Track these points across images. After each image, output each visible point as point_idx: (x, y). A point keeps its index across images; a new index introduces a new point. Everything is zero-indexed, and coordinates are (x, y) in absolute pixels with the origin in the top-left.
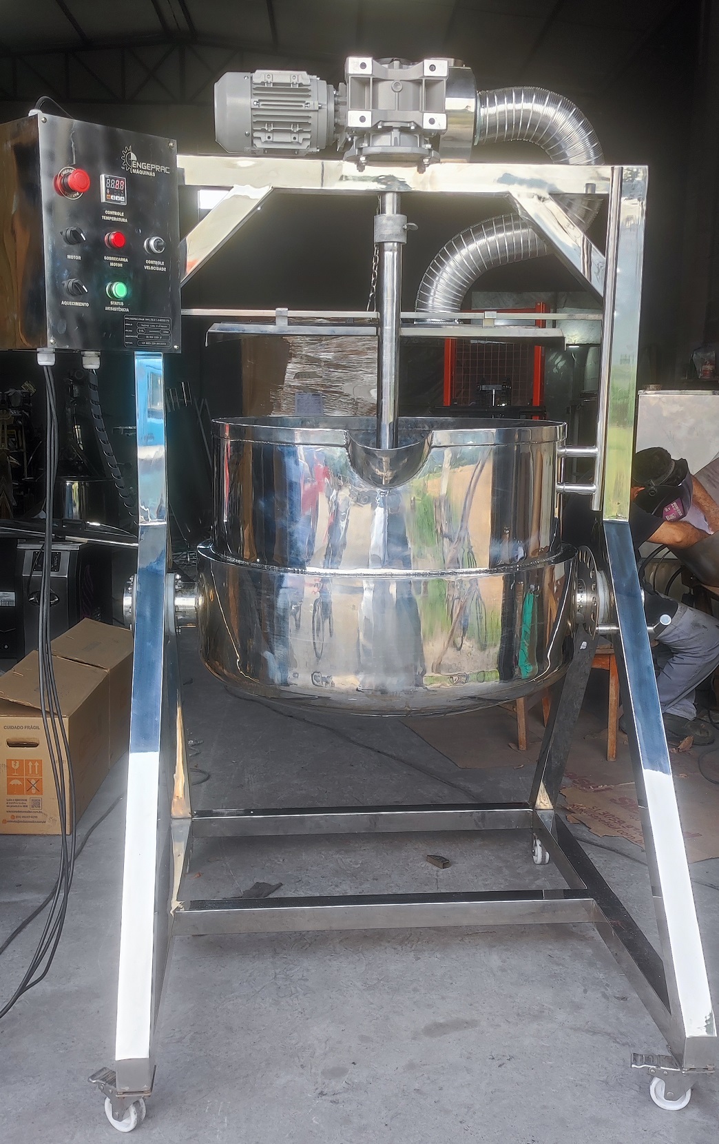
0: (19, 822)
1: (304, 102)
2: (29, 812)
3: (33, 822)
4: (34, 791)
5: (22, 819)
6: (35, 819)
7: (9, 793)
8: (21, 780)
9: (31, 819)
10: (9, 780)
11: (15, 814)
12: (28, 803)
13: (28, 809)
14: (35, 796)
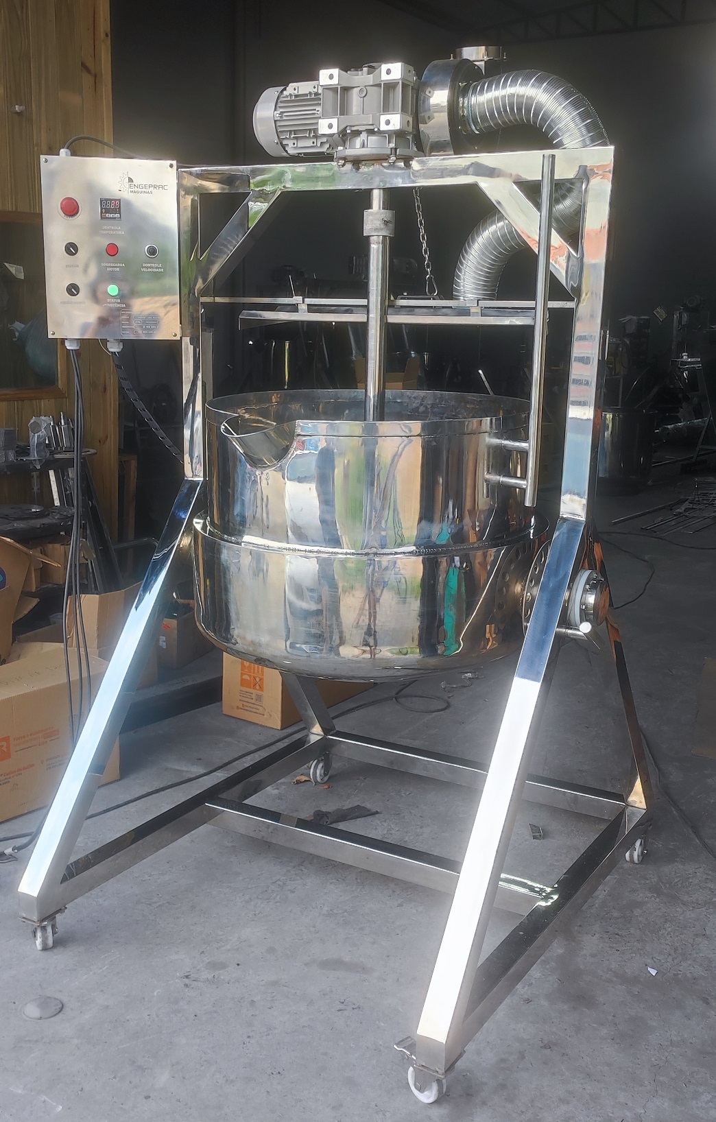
0: (246, 710)
1: (315, 110)
2: (253, 704)
3: (256, 713)
4: (258, 687)
5: (249, 709)
6: (258, 711)
7: (242, 685)
8: (250, 676)
9: (254, 710)
10: (242, 674)
11: (245, 703)
12: (254, 696)
13: (253, 701)
14: (258, 692)
